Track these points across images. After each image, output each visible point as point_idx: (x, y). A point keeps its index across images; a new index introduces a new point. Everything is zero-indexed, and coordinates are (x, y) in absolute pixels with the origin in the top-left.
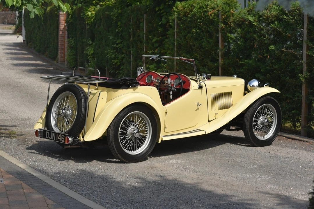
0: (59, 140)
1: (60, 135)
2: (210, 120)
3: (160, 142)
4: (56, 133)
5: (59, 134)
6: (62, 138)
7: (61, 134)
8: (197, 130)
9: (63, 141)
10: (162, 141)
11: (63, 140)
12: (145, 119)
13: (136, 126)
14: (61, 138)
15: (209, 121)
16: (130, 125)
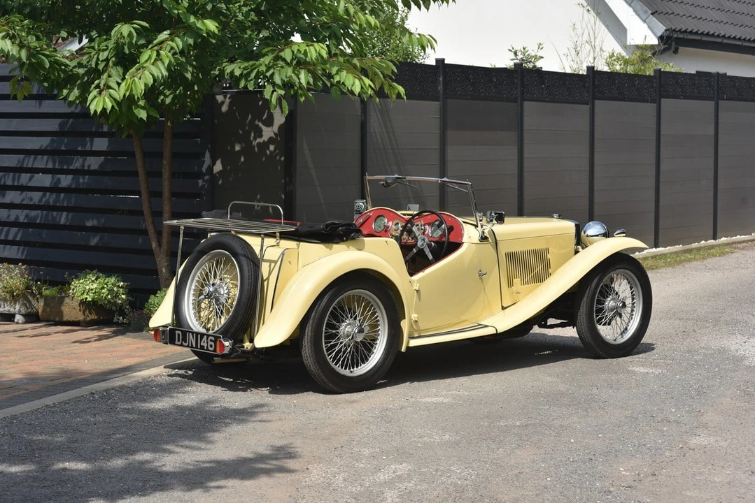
0: (204, 346)
1: (205, 336)
2: (505, 306)
3: (403, 349)
4: (197, 334)
5: (202, 335)
6: (210, 343)
7: (208, 336)
8: (480, 326)
9: (212, 349)
10: (408, 348)
11: (211, 346)
12: (373, 303)
13: (355, 319)
14: (207, 343)
15: (503, 308)
16: (343, 317)
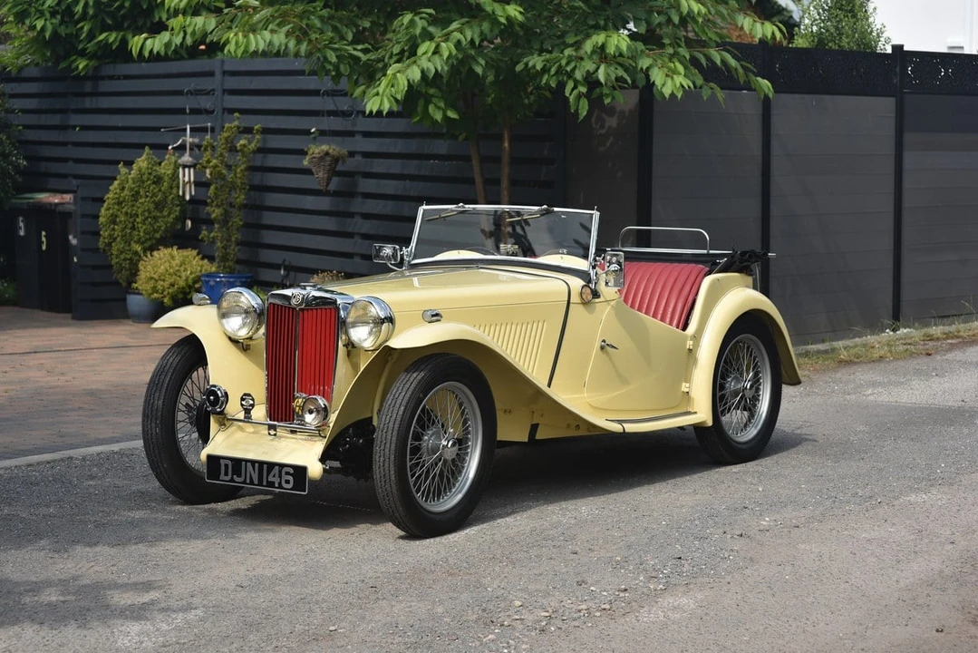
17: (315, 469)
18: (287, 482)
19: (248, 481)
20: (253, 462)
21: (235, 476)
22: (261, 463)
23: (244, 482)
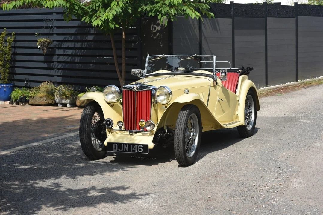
17: (151, 145)
18: (141, 150)
19: (124, 151)
20: (126, 144)
21: (119, 149)
22: (130, 144)
23: (123, 151)
